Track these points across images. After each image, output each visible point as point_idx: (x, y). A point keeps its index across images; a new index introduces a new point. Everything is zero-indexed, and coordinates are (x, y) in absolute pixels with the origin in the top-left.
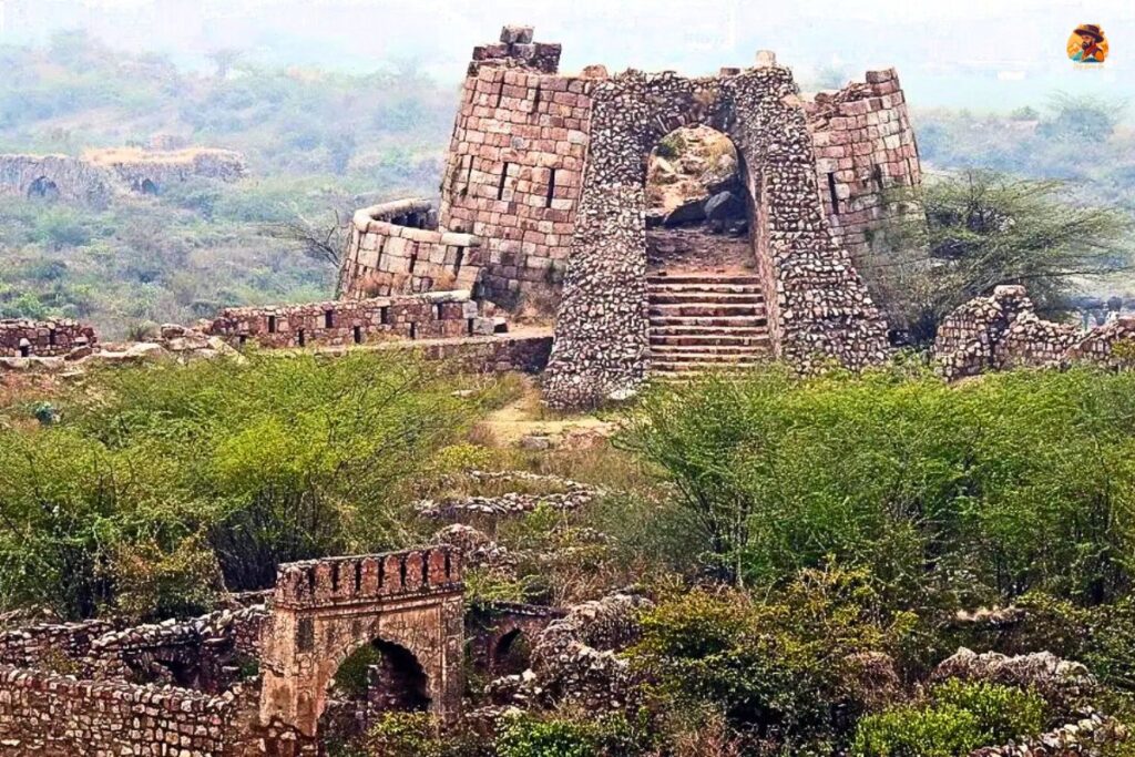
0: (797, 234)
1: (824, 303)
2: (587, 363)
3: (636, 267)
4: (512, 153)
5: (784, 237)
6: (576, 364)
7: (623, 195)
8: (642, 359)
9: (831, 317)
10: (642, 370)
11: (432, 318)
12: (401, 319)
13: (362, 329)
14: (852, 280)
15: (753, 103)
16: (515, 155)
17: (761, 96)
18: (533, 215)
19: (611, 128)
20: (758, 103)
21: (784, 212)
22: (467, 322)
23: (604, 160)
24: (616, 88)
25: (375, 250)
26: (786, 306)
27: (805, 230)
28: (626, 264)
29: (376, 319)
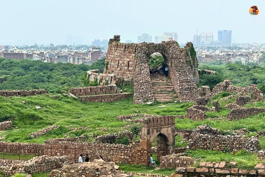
0: (180, 73)
1: (187, 85)
2: (141, 97)
3: (149, 79)
4: (120, 59)
5: (178, 73)
6: (139, 98)
7: (144, 66)
8: (152, 96)
9: (188, 88)
10: (152, 99)
11: (109, 90)
12: (104, 90)
13: (97, 92)
14: (192, 81)
15: (169, 48)
16: (121, 59)
17: (171, 46)
18: (125, 70)
19: (141, 53)
20: (170, 48)
21: (178, 68)
22: (116, 91)
23: (140, 59)
24: (142, 45)
25: (93, 78)
26: (180, 86)
27: (182, 71)
28: (147, 79)
29: (99, 90)
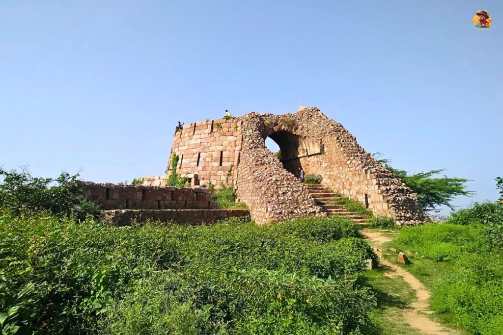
7: (264, 151)
11: (194, 200)
12: (180, 199)
13: (161, 202)
16: (204, 149)
18: (214, 169)
22: (208, 203)
23: (251, 141)
